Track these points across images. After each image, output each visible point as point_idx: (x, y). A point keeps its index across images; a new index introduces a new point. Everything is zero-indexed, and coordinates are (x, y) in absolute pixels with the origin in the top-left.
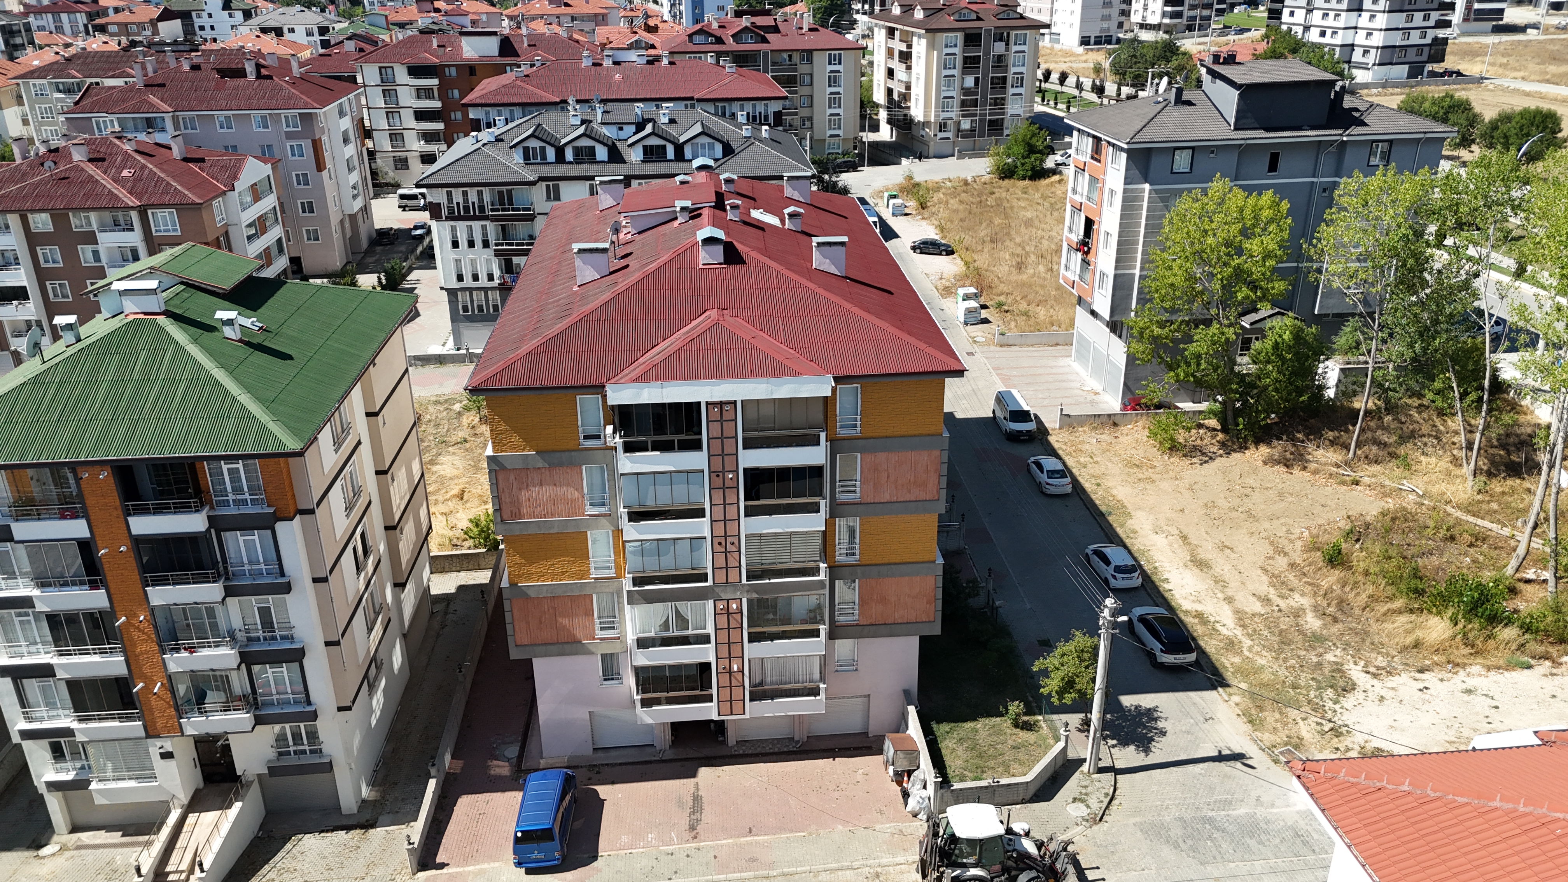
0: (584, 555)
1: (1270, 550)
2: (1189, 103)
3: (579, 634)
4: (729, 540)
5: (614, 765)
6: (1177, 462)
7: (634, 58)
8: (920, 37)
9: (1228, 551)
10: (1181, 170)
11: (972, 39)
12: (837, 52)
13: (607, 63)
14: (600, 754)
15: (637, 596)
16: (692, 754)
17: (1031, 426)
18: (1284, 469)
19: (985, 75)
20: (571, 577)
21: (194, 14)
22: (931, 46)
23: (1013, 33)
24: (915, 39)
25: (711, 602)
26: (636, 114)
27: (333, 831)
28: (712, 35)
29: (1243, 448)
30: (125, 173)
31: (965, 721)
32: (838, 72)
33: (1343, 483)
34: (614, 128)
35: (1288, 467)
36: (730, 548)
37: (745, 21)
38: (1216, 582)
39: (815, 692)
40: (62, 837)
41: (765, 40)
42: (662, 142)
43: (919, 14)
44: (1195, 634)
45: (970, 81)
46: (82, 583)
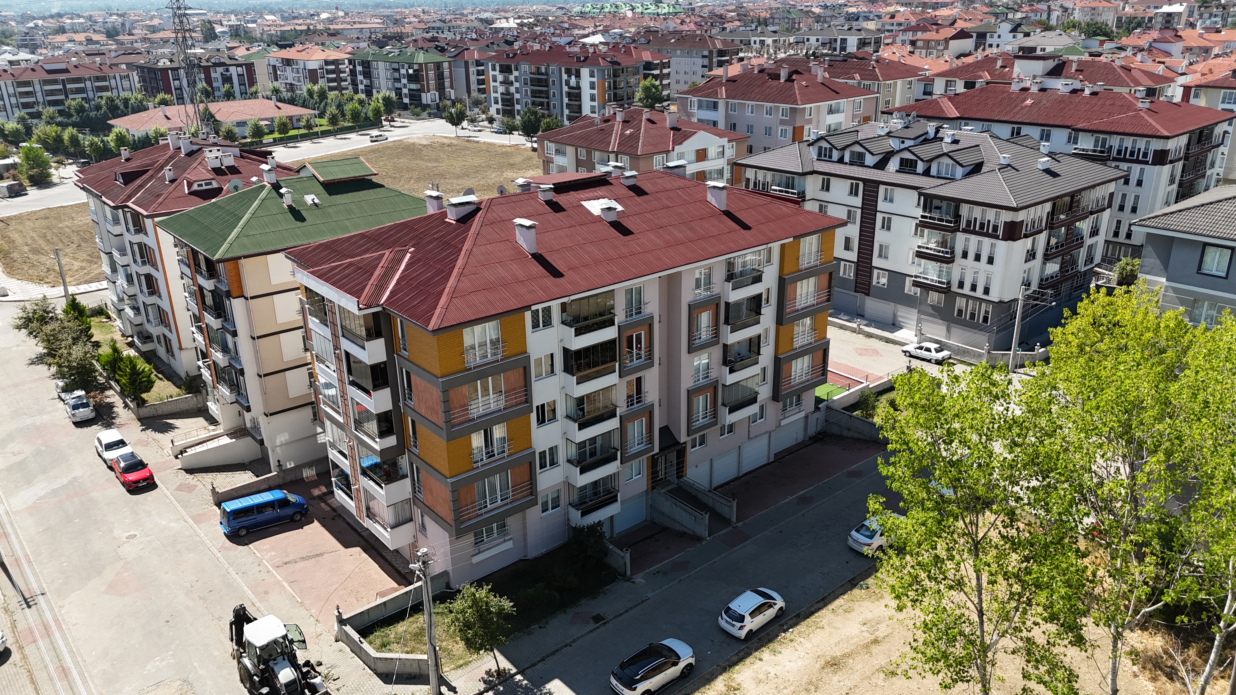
4: (345, 396)
7: (1060, 87)
10: (1214, 272)
21: (988, 35)
25: (345, 434)
26: (927, 133)
30: (628, 132)
34: (897, 141)
36: (346, 401)
39: (388, 532)
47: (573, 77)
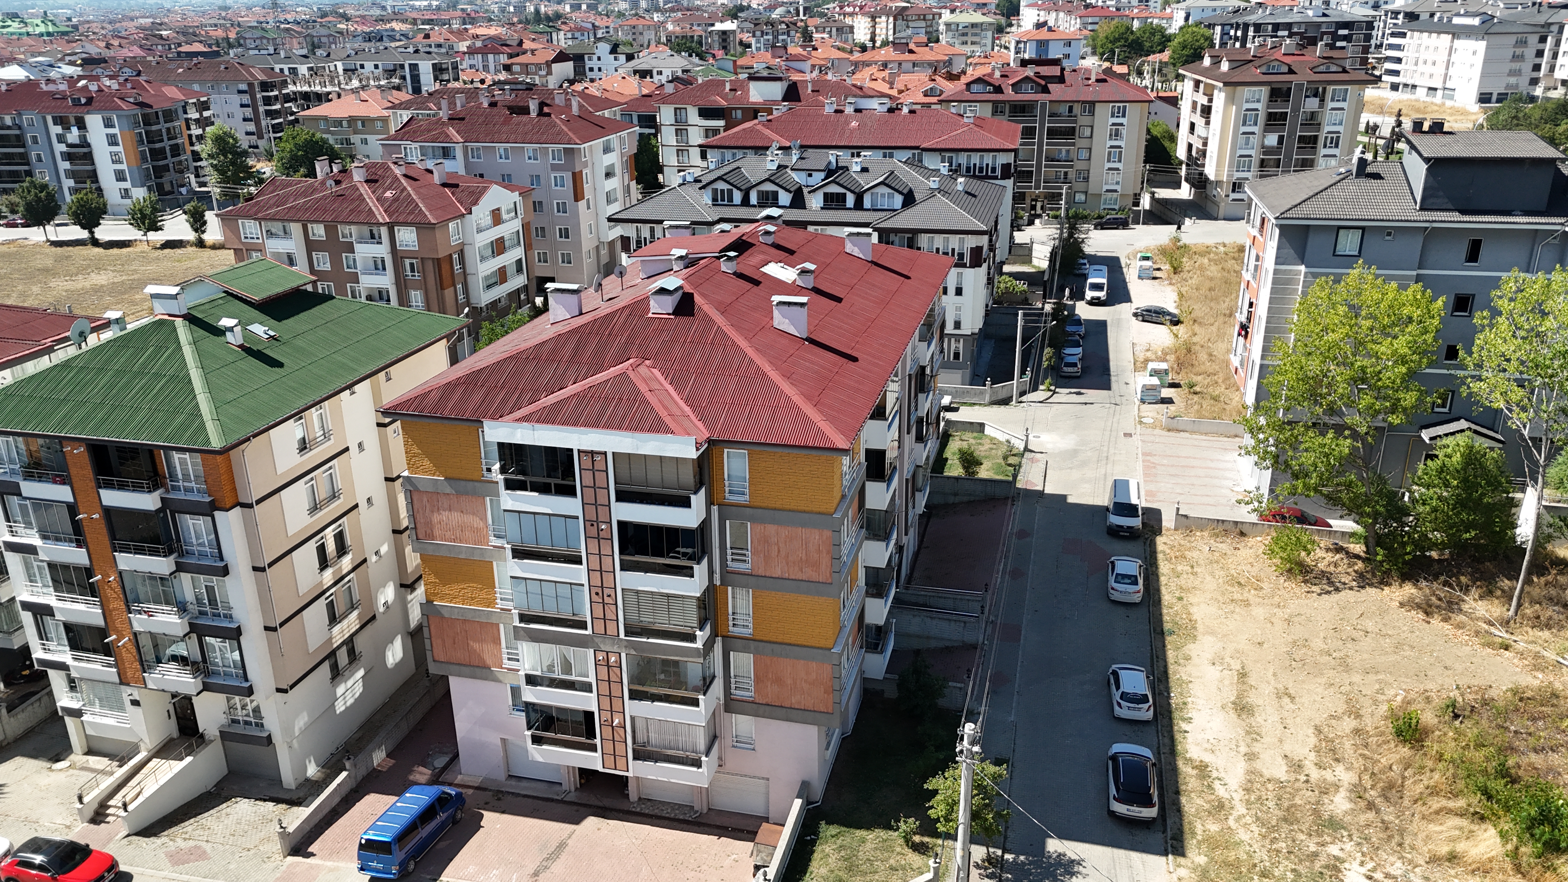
0: (490, 584)
1: (1341, 707)
2: (1377, 176)
3: (489, 662)
4: (606, 591)
5: (518, 795)
6: (1294, 588)
7: (876, 106)
8: (1220, 90)
9: (1286, 700)
10: (1347, 253)
11: (1278, 94)
12: (1121, 105)
13: (849, 110)
14: (513, 782)
15: (522, 632)
16: (593, 801)
17: (1136, 522)
18: (1421, 616)
19: (1291, 133)
20: (478, 604)
21: (586, 57)
22: (1230, 100)
23: (1330, 89)
24: (1216, 92)
25: (592, 651)
26: (830, 163)
27: (265, 800)
28: (990, 84)
29: (1384, 582)
30: (388, 194)
31: (859, 827)
32: (1122, 125)
33: (1489, 645)
34: (804, 175)
35: (1427, 613)
36: (607, 600)
37: (1030, 71)
38: (1248, 733)
39: (697, 764)
40: (77, 757)
41: (1045, 90)
42: (842, 190)
43: (1225, 66)
44: (1183, 787)
45: (1272, 140)
46: (71, 541)
47: (75, 130)
